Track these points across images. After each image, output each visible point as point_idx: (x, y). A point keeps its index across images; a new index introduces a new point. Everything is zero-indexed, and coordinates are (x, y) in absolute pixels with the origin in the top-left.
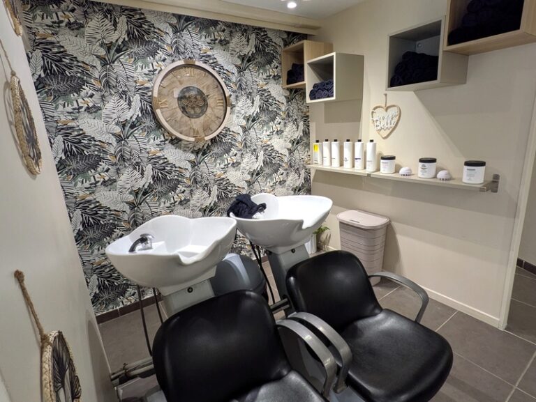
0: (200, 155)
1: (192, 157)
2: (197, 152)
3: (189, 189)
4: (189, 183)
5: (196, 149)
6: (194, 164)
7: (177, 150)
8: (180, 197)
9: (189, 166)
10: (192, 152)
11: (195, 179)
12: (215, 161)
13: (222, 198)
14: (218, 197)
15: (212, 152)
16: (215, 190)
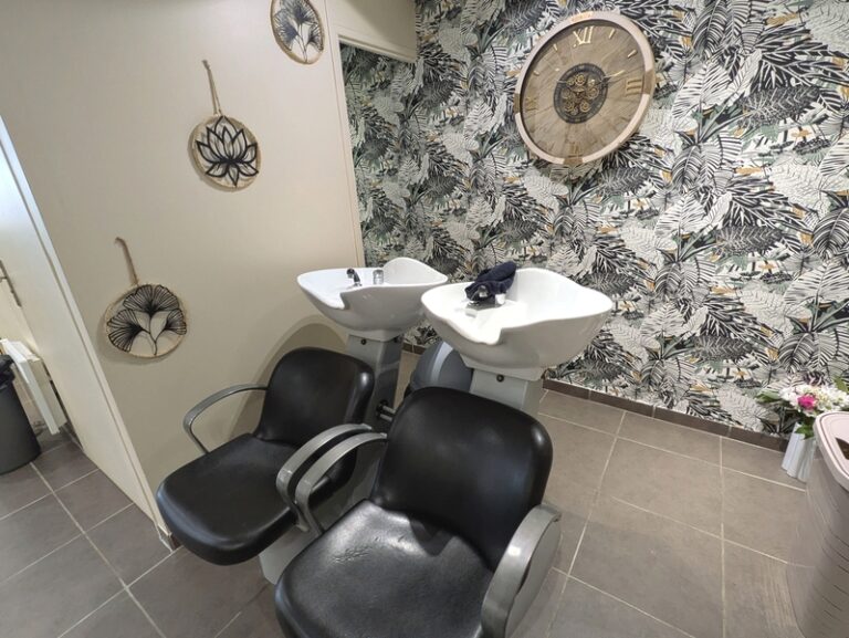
0: (577, 189)
1: (564, 191)
2: (573, 184)
3: (549, 241)
4: (550, 232)
5: (573, 178)
6: (565, 203)
7: (544, 178)
8: (534, 251)
9: (556, 205)
10: (566, 183)
11: (561, 228)
12: (603, 202)
13: (602, 271)
14: (594, 268)
15: (601, 185)
16: (591, 253)
